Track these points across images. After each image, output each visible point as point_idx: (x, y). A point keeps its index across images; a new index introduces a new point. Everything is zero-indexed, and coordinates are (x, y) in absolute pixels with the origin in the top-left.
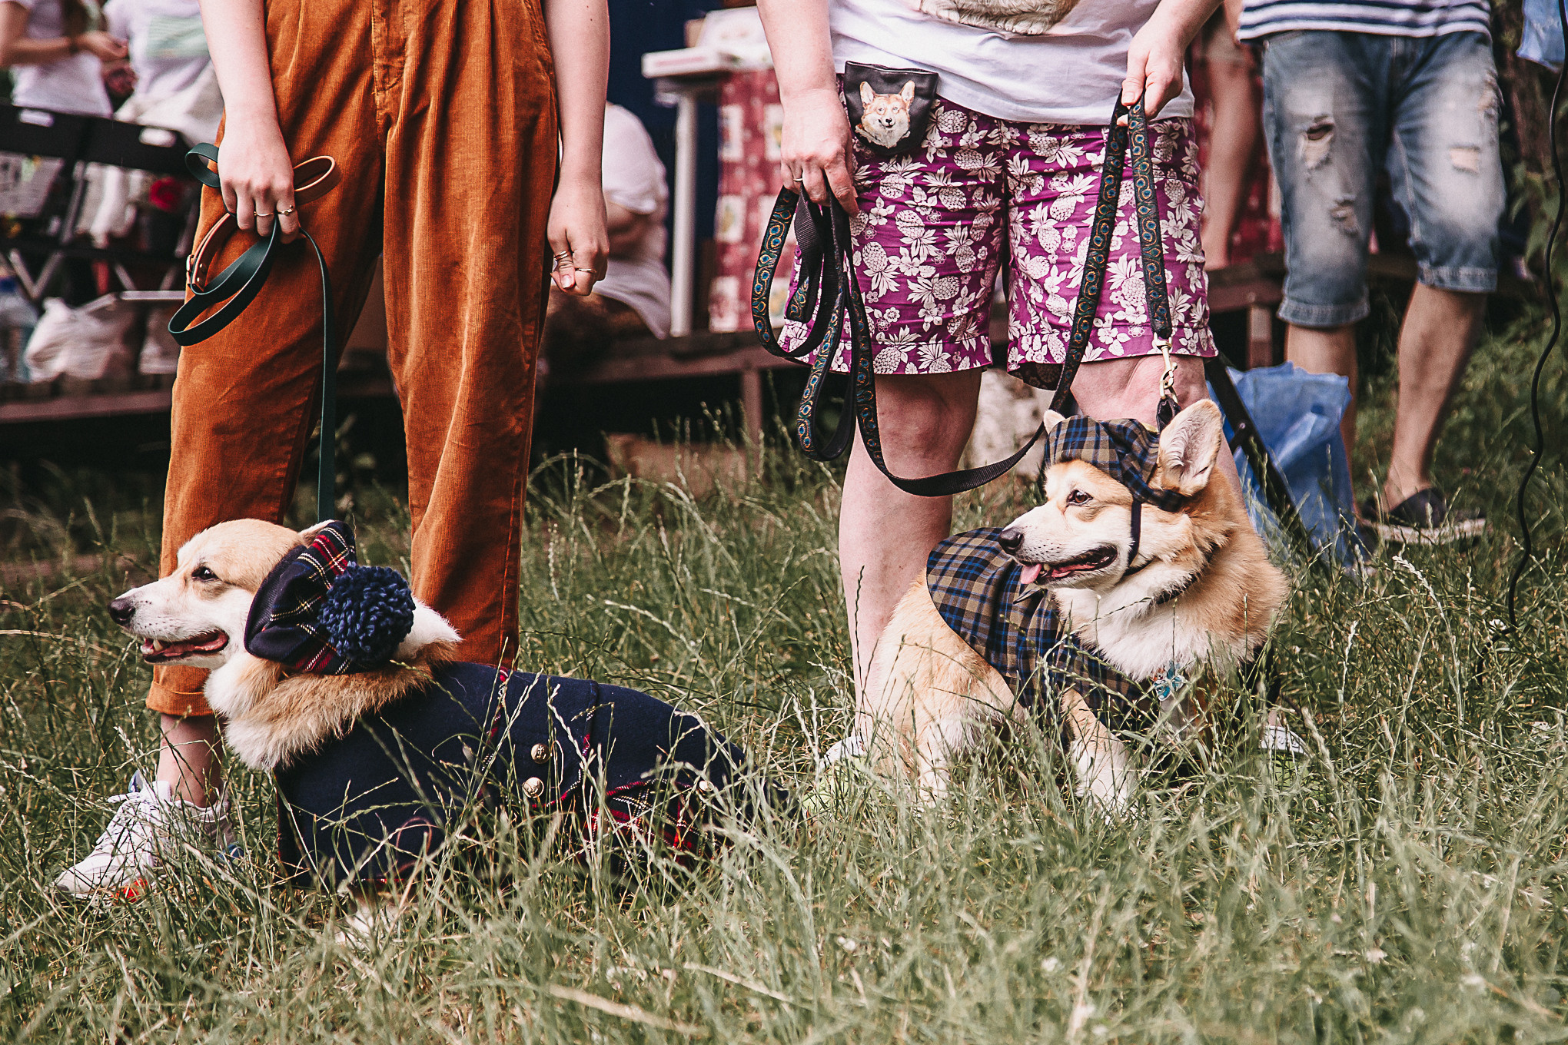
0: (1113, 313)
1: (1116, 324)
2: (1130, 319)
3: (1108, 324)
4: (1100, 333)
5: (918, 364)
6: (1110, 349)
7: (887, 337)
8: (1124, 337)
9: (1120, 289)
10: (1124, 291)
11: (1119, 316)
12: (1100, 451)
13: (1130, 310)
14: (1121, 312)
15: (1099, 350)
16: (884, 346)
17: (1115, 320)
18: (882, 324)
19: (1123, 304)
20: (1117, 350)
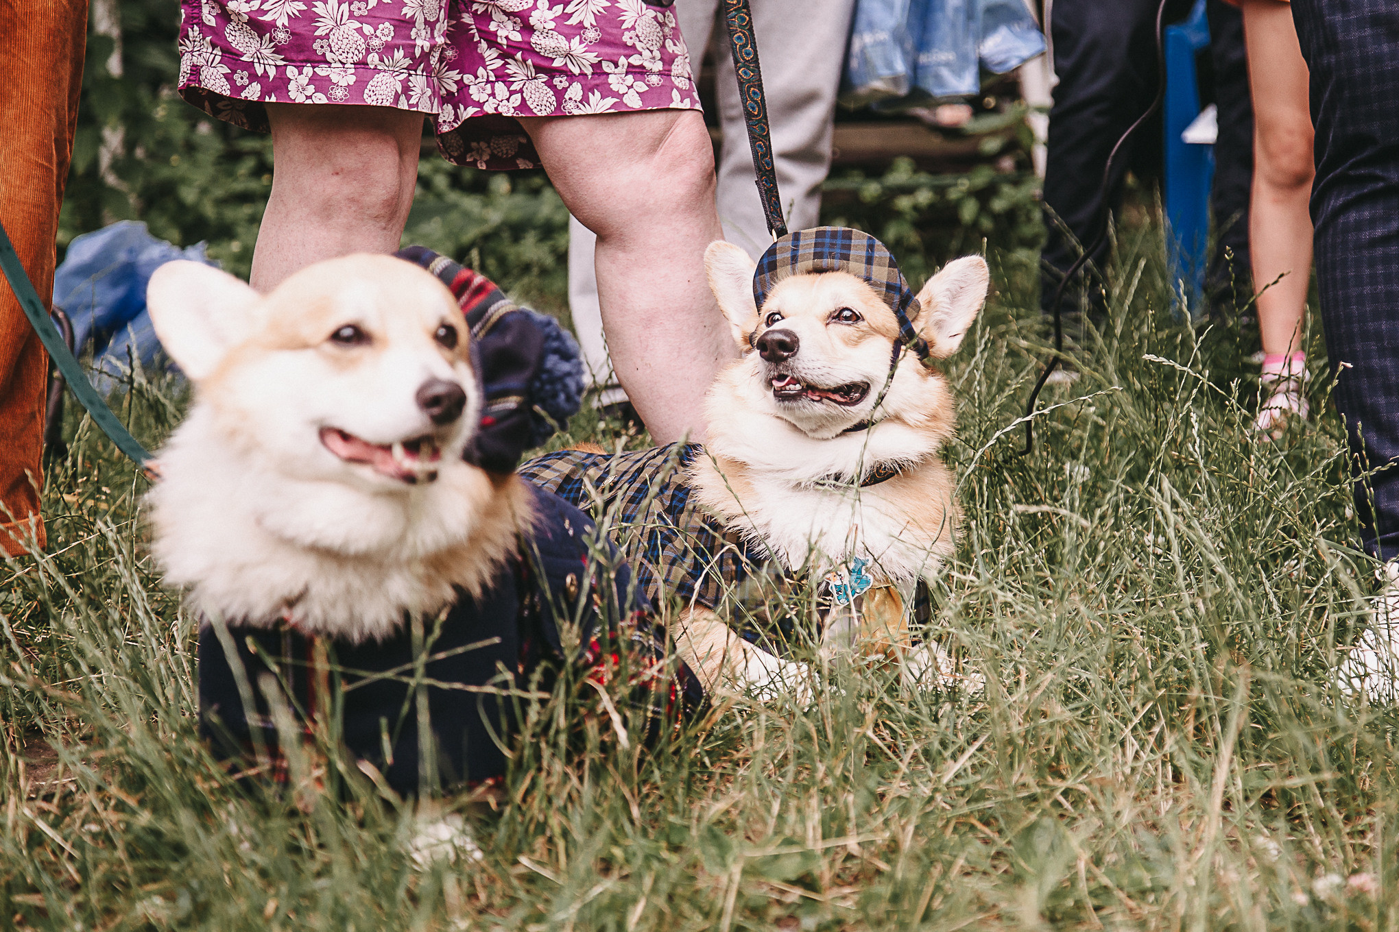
0: (628, 57)
1: (631, 70)
2: (648, 65)
3: (622, 69)
4: (611, 79)
5: (409, 98)
6: (625, 99)
7: (382, 60)
8: (641, 87)
9: (633, 28)
10: (639, 31)
11: (635, 60)
12: (875, 268)
13: (646, 53)
14: (637, 56)
15: (610, 101)
16: (376, 70)
17: (630, 65)
18: (375, 42)
19: (639, 46)
20: (633, 102)
